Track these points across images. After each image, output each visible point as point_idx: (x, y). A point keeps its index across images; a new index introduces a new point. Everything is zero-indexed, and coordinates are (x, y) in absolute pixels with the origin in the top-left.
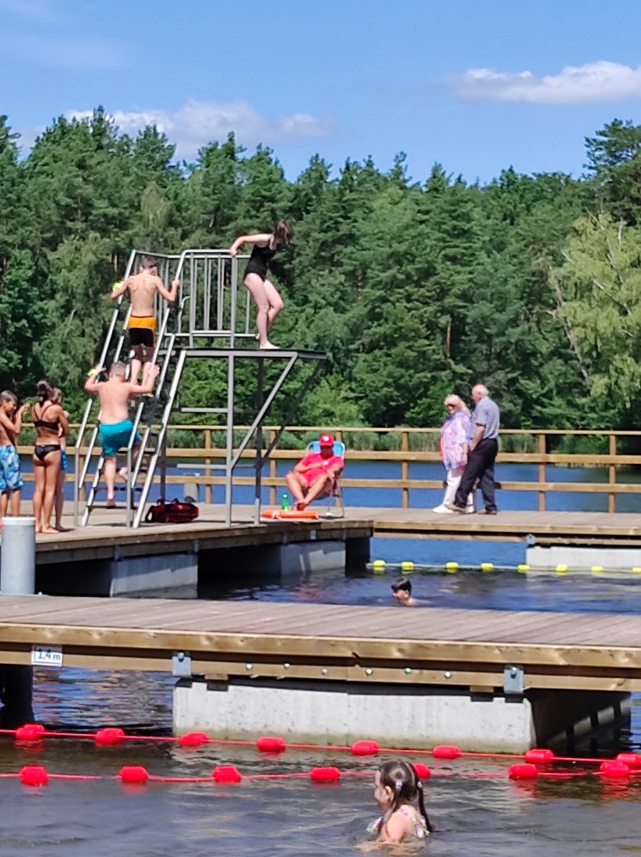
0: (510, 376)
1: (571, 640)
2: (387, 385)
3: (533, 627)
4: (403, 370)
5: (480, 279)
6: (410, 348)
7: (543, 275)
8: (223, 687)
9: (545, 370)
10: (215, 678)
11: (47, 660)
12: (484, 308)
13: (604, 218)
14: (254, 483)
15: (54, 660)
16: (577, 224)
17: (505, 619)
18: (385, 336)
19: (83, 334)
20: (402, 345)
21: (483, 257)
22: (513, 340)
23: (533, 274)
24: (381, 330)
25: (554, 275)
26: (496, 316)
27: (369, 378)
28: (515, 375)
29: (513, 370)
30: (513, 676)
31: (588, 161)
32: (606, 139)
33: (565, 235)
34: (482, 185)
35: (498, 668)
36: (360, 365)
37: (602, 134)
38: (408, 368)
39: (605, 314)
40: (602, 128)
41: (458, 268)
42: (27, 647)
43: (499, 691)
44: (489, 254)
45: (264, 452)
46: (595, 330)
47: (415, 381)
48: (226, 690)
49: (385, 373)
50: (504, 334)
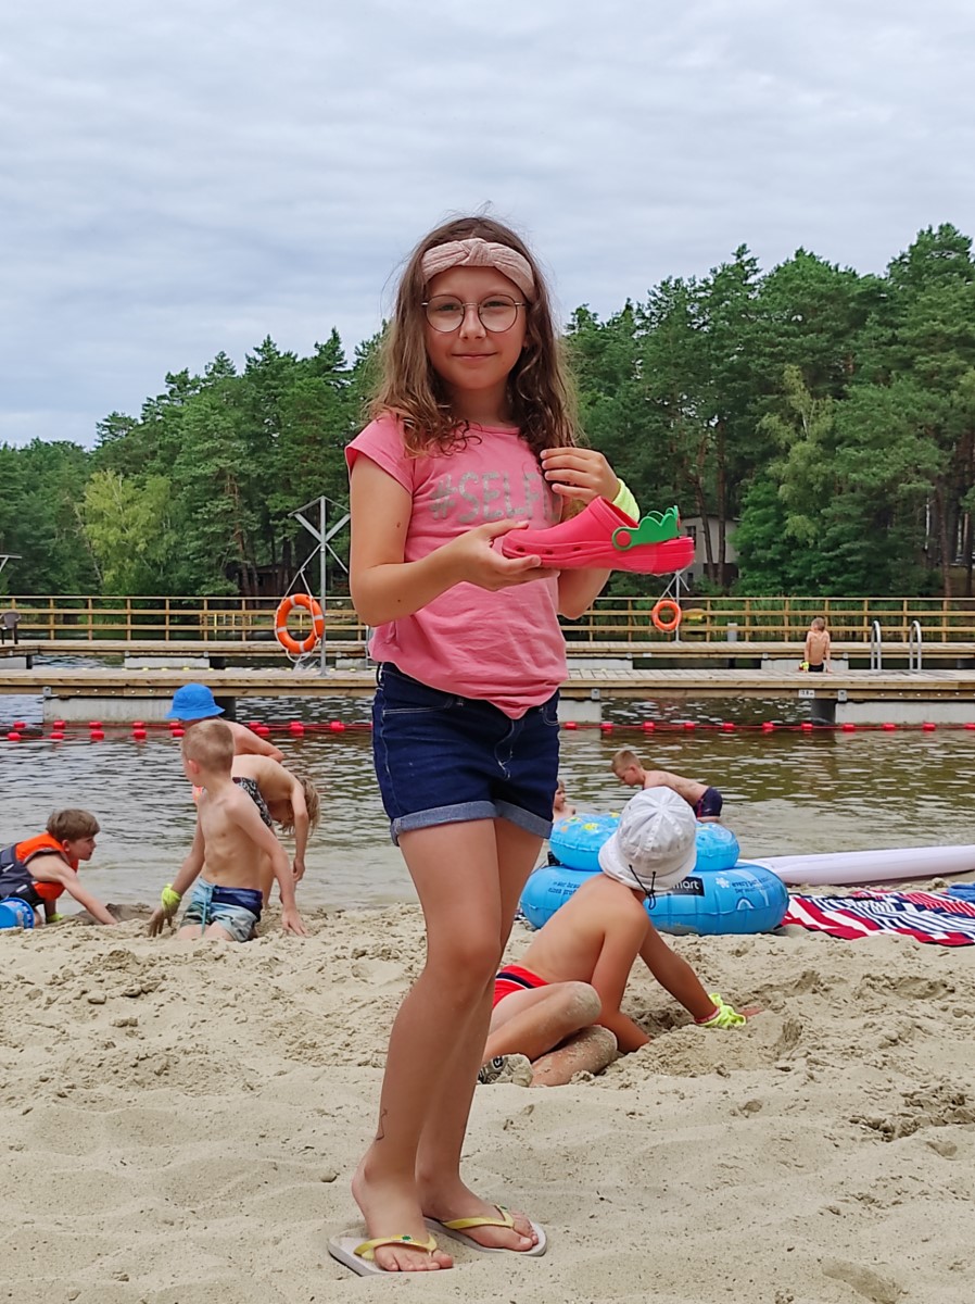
5: (23, 509)
7: (68, 507)
9: (65, 567)
12: (25, 527)
13: (110, 474)
16: (94, 476)
21: (25, 496)
23: (63, 507)
25: (77, 507)
26: (34, 533)
31: (98, 437)
32: (108, 424)
33: (84, 482)
34: (18, 448)
37: (107, 420)
39: (112, 532)
40: (107, 417)
41: (9, 502)
44: (27, 492)
46: (106, 542)
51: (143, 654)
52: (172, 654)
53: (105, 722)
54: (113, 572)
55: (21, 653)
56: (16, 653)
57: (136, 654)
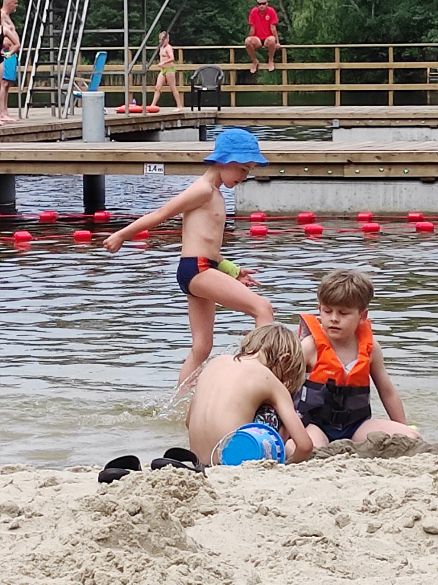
51: (357, 123)
52: (398, 123)
53: (319, 212)
54: (306, 14)
55: (192, 123)
56: (186, 124)
57: (349, 124)
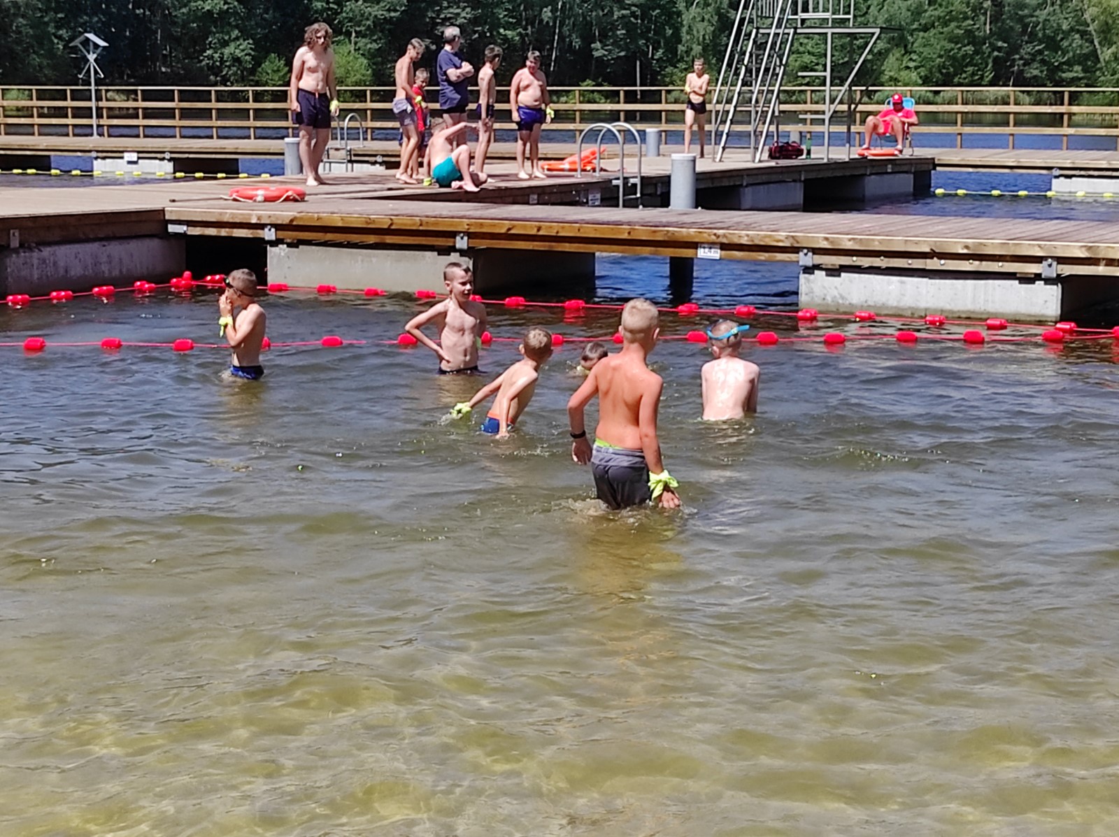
0: (1037, 48)
1: (1093, 239)
2: (941, 56)
3: (1063, 231)
4: (953, 45)
6: (959, 27)
8: (836, 273)
9: (1065, 43)
10: (830, 267)
11: (709, 254)
14: (846, 130)
15: (715, 254)
17: (1043, 225)
18: (939, 18)
19: (703, 20)
20: (953, 24)
22: (1041, 20)
24: (936, 13)
27: (926, 51)
28: (1040, 47)
29: (1040, 43)
30: (1050, 265)
35: (1038, 260)
36: (918, 40)
38: (957, 43)
42: (695, 245)
43: (1038, 277)
45: (853, 106)
47: (962, 53)
48: (839, 276)
49: (938, 47)
50: (1032, 16)
